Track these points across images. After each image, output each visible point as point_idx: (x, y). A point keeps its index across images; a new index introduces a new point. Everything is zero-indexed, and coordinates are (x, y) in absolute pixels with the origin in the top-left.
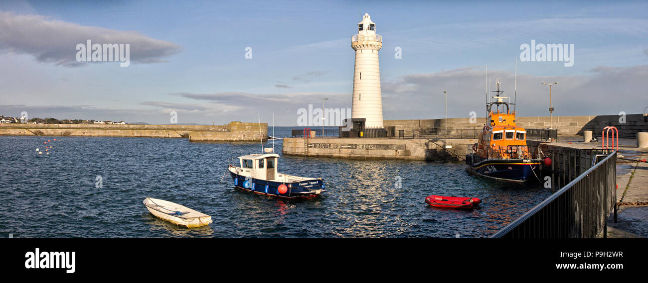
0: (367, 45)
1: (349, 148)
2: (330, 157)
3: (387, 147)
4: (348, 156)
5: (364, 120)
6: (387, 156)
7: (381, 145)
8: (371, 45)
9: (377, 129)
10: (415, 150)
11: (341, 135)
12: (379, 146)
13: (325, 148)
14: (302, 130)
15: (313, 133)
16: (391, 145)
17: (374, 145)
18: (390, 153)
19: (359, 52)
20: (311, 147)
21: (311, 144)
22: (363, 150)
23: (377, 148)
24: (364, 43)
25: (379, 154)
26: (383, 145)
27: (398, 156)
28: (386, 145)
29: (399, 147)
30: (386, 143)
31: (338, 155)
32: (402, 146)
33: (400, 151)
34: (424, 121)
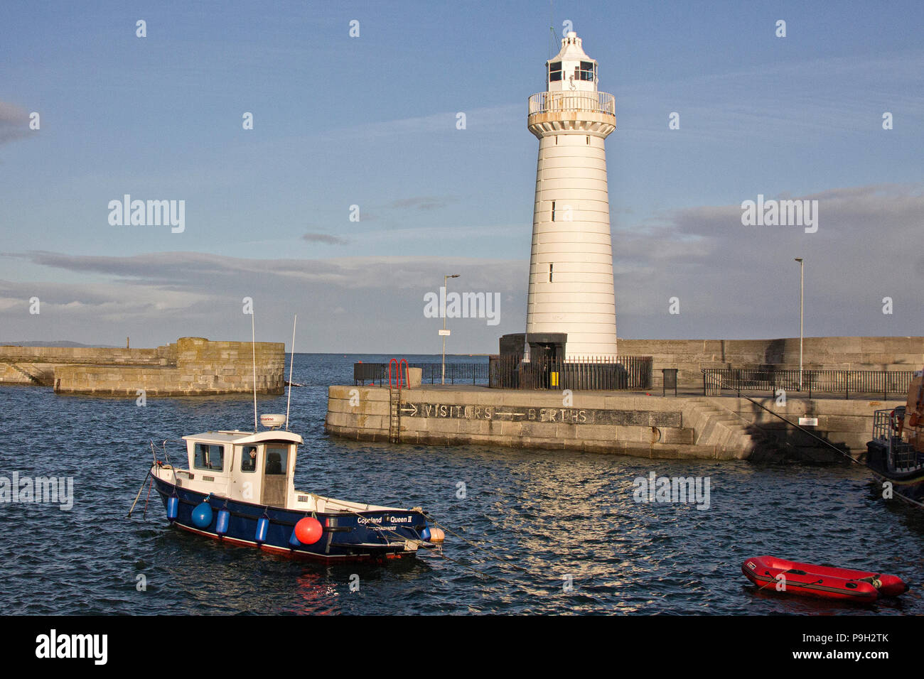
0: (573, 123)
1: (516, 419)
2: (460, 444)
3: (627, 418)
4: (516, 440)
5: (563, 337)
6: (626, 445)
7: (608, 412)
8: (584, 123)
9: (599, 366)
10: (709, 428)
11: (495, 382)
12: (604, 416)
13: (448, 416)
14: (383, 365)
15: (415, 375)
16: (640, 412)
17: (589, 411)
18: (635, 437)
19: (549, 141)
20: (408, 414)
21: (408, 406)
22: (557, 425)
23: (598, 421)
24: (565, 117)
25: (603, 437)
26: (617, 412)
27: (657, 446)
28: (623, 412)
29: (663, 419)
30: (625, 407)
31: (486, 438)
32: (671, 415)
33: (664, 431)
34: (737, 344)
